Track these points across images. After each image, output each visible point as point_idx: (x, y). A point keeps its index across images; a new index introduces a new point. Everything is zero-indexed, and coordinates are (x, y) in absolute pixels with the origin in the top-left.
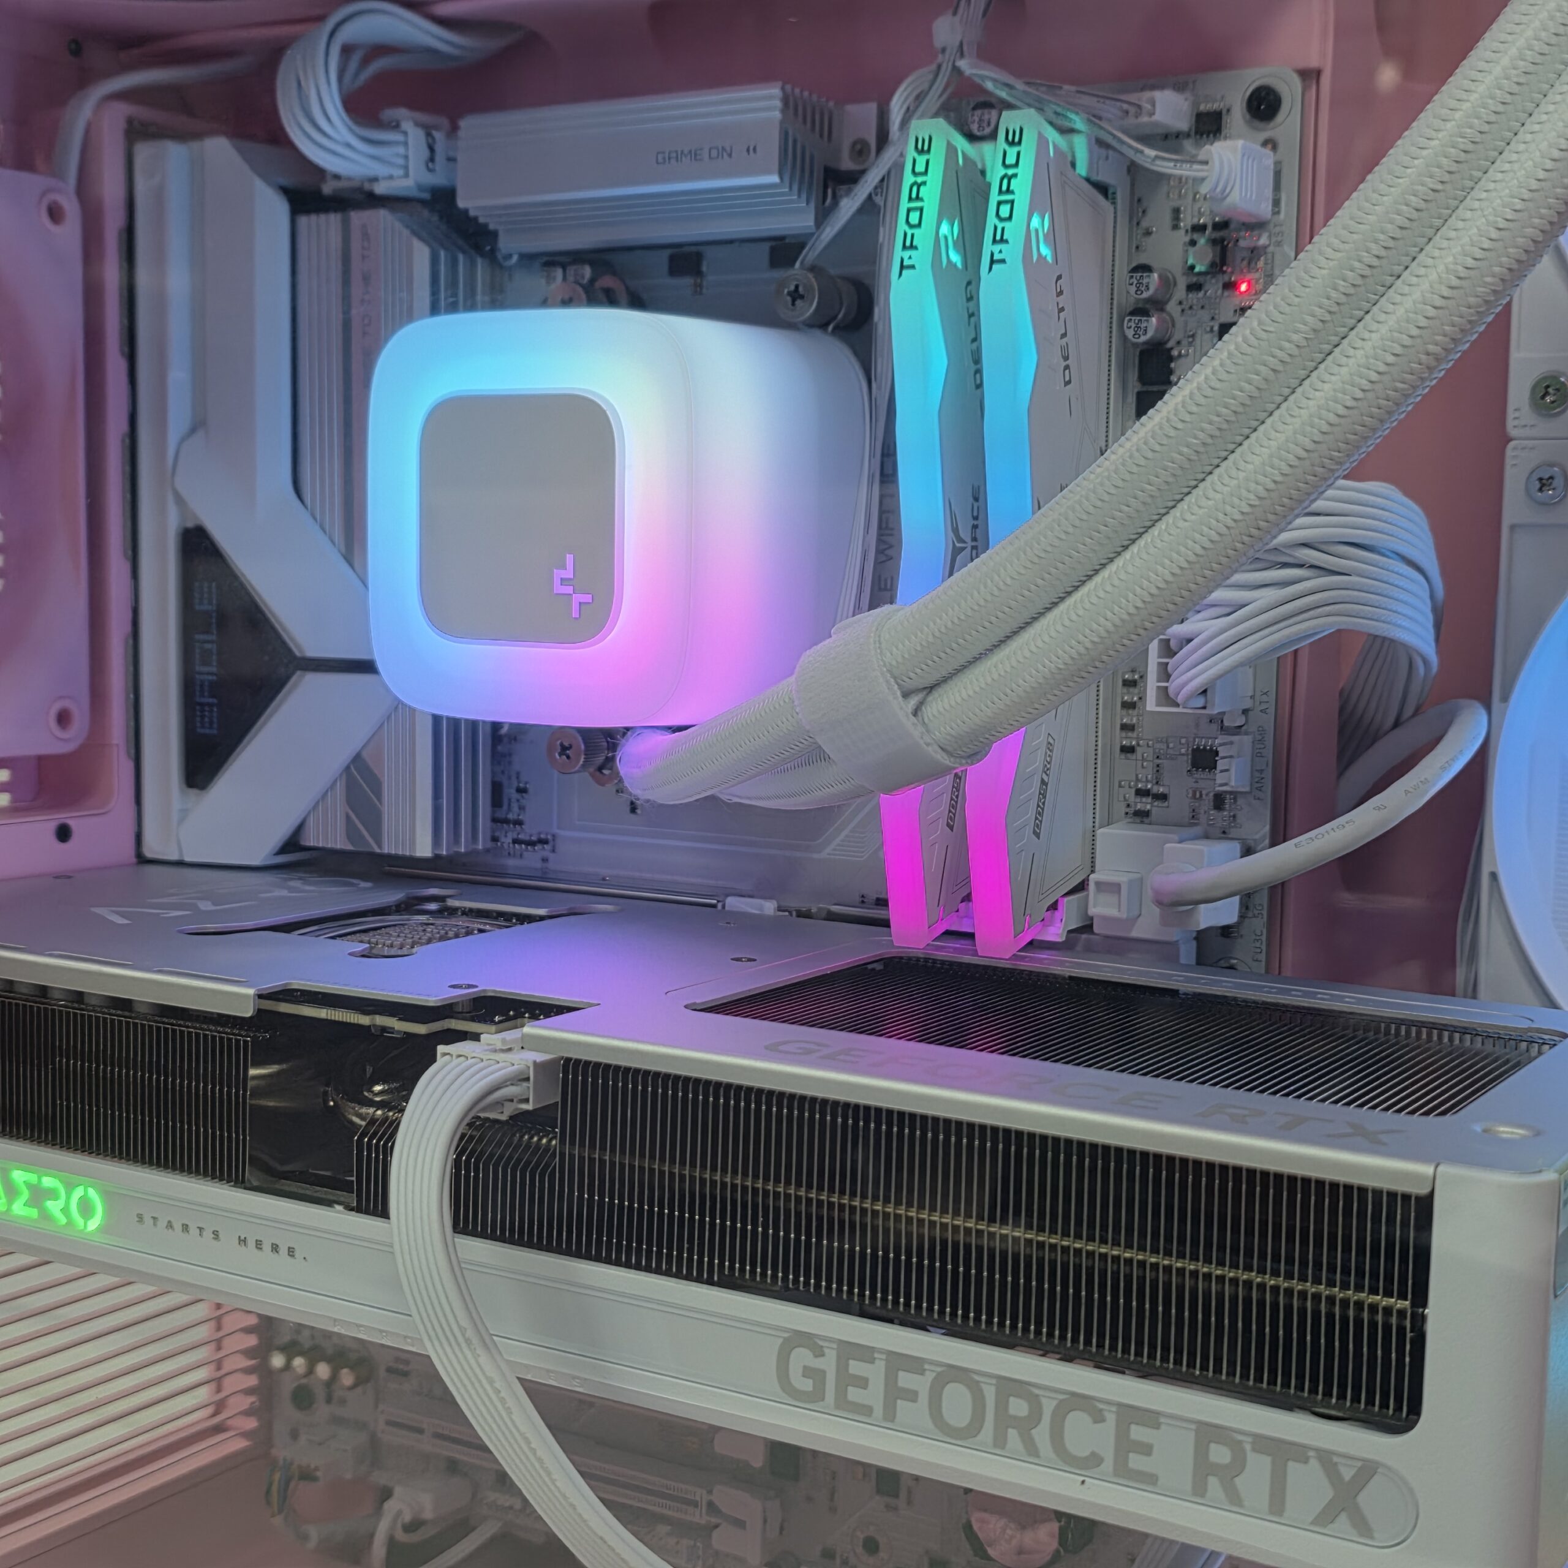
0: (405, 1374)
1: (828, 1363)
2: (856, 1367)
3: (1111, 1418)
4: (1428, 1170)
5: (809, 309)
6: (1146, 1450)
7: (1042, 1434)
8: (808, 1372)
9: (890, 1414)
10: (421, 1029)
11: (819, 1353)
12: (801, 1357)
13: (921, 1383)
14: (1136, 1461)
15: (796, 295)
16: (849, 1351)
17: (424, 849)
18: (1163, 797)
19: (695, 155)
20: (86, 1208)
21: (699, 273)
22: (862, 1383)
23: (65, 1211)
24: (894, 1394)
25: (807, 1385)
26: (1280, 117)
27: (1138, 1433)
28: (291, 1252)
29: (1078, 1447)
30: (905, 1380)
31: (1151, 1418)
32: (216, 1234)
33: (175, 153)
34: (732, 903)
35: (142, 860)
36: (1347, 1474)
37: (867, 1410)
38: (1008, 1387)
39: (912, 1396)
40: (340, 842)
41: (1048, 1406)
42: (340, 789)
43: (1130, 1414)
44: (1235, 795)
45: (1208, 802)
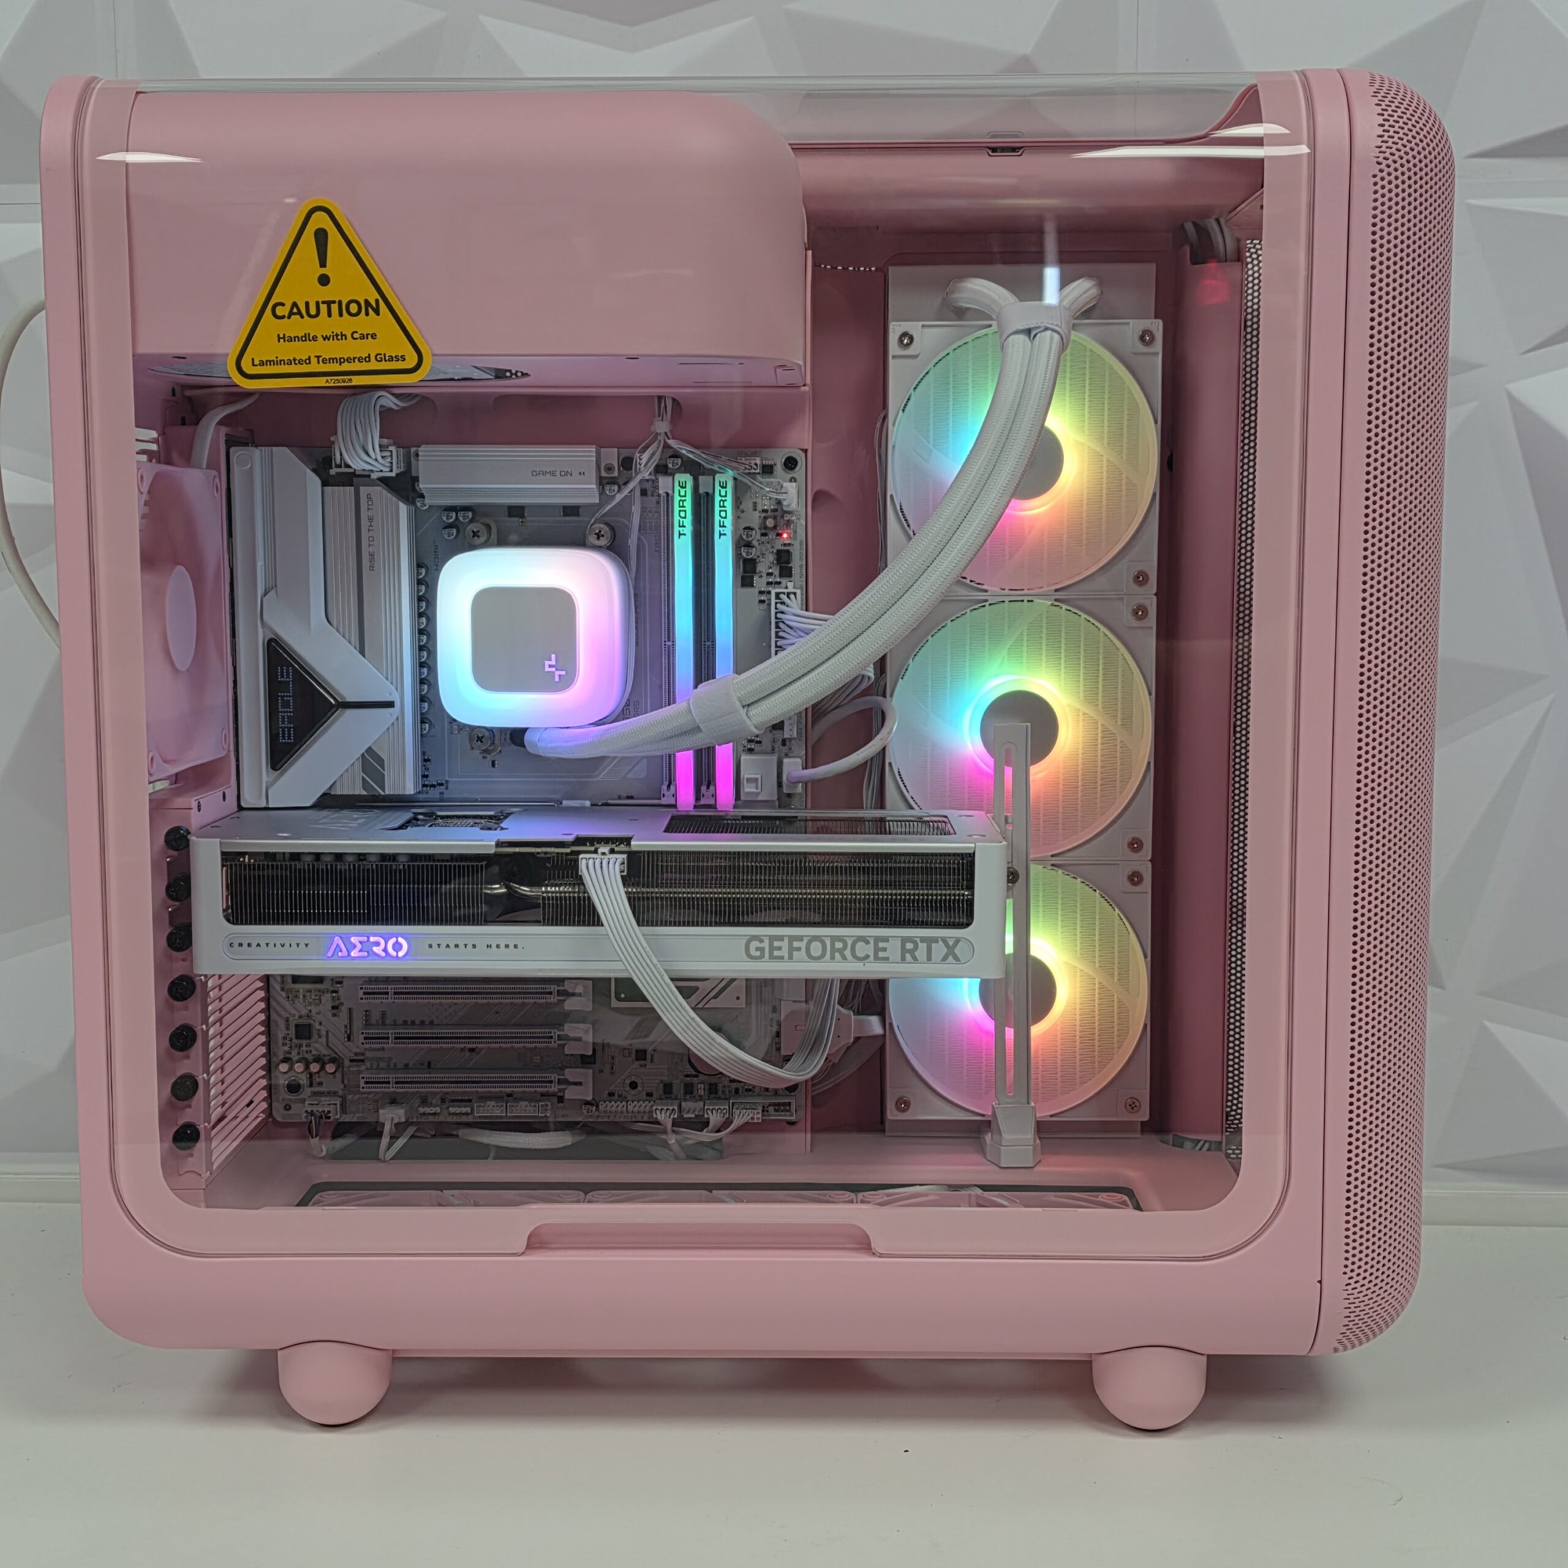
0: (362, 1061)
1: (766, 944)
2: (776, 944)
3: (872, 942)
4: (973, 845)
5: (603, 542)
6: (885, 949)
7: (848, 953)
8: (757, 949)
9: (791, 957)
11: (762, 941)
12: (754, 944)
14: (881, 954)
15: (599, 536)
16: (772, 938)
19: (553, 473)
22: (779, 948)
24: (792, 949)
25: (758, 953)
26: (797, 469)
27: (881, 945)
28: (516, 946)
29: (860, 953)
30: (796, 944)
31: (886, 939)
32: (474, 946)
33: (257, 454)
36: (951, 943)
37: (782, 958)
38: (834, 939)
39: (799, 949)
40: (359, 791)
41: (850, 942)
43: (878, 939)
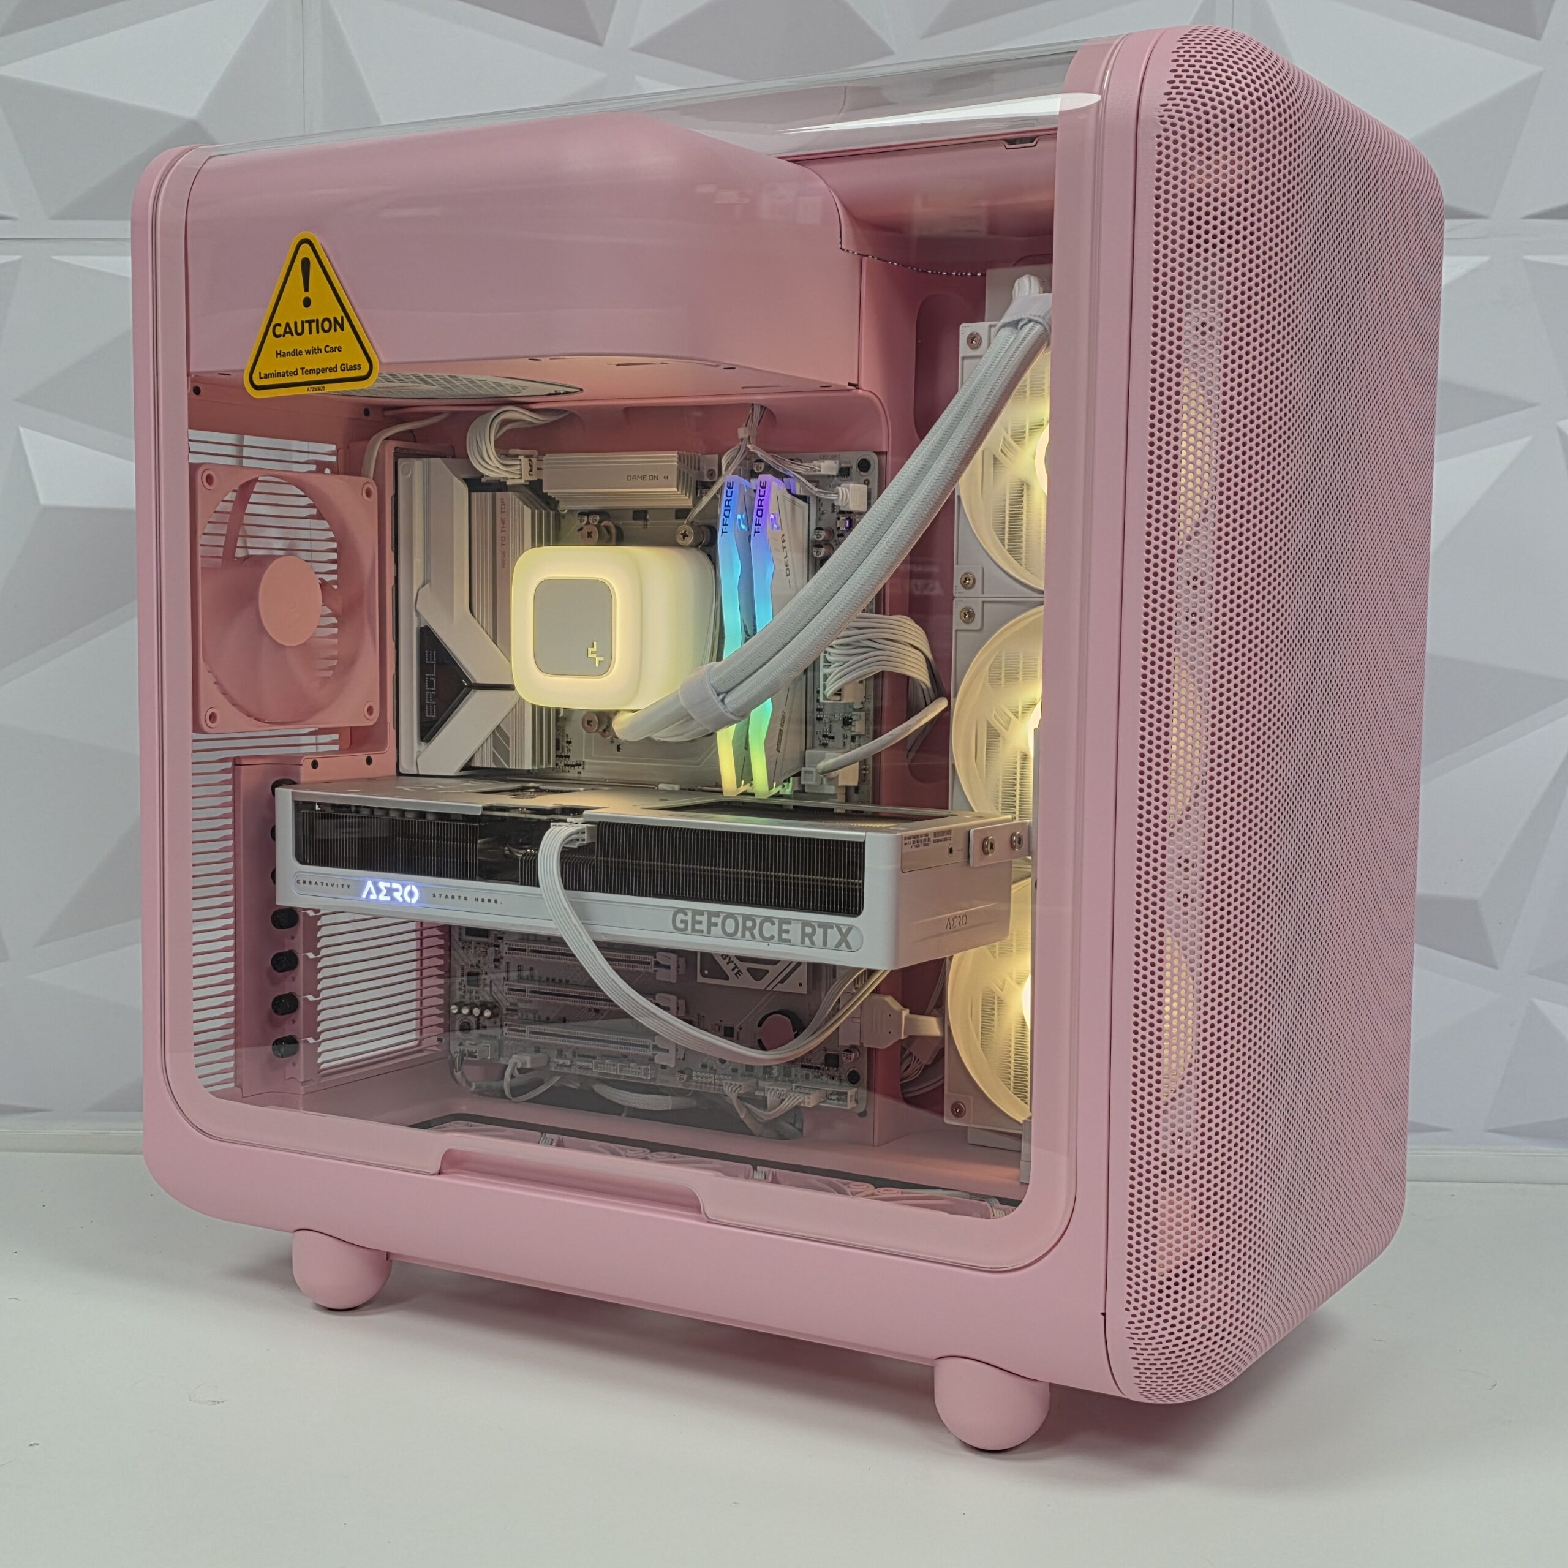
1: (689, 918)
2: (698, 918)
3: (777, 923)
5: (690, 540)
6: (787, 932)
7: (756, 931)
8: (682, 921)
9: (709, 932)
10: (545, 818)
11: (686, 914)
12: (680, 917)
13: (719, 920)
14: (784, 936)
15: (685, 535)
16: (695, 912)
17: (528, 766)
18: (833, 738)
19: (644, 478)
20: (411, 894)
21: (646, 519)
22: (700, 923)
23: (402, 896)
24: (711, 924)
25: (682, 926)
26: (870, 471)
27: (785, 927)
28: (496, 902)
29: (767, 934)
30: (714, 920)
31: (789, 922)
32: (466, 898)
33: (418, 464)
34: (661, 786)
35: (399, 774)
36: (844, 930)
37: (702, 931)
38: (746, 917)
39: (716, 925)
40: (491, 765)
41: (758, 922)
42: (490, 742)
43: (782, 921)
44: (860, 736)
45: (849, 739)
